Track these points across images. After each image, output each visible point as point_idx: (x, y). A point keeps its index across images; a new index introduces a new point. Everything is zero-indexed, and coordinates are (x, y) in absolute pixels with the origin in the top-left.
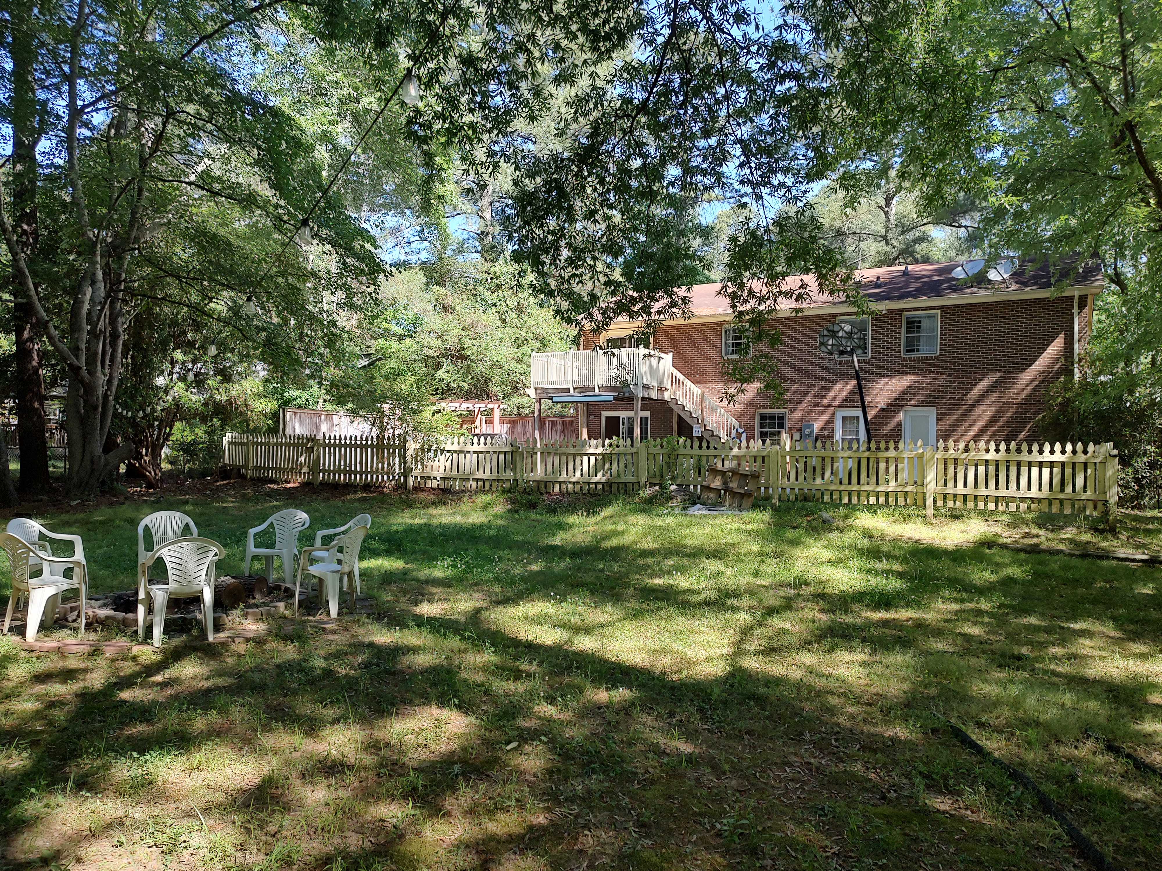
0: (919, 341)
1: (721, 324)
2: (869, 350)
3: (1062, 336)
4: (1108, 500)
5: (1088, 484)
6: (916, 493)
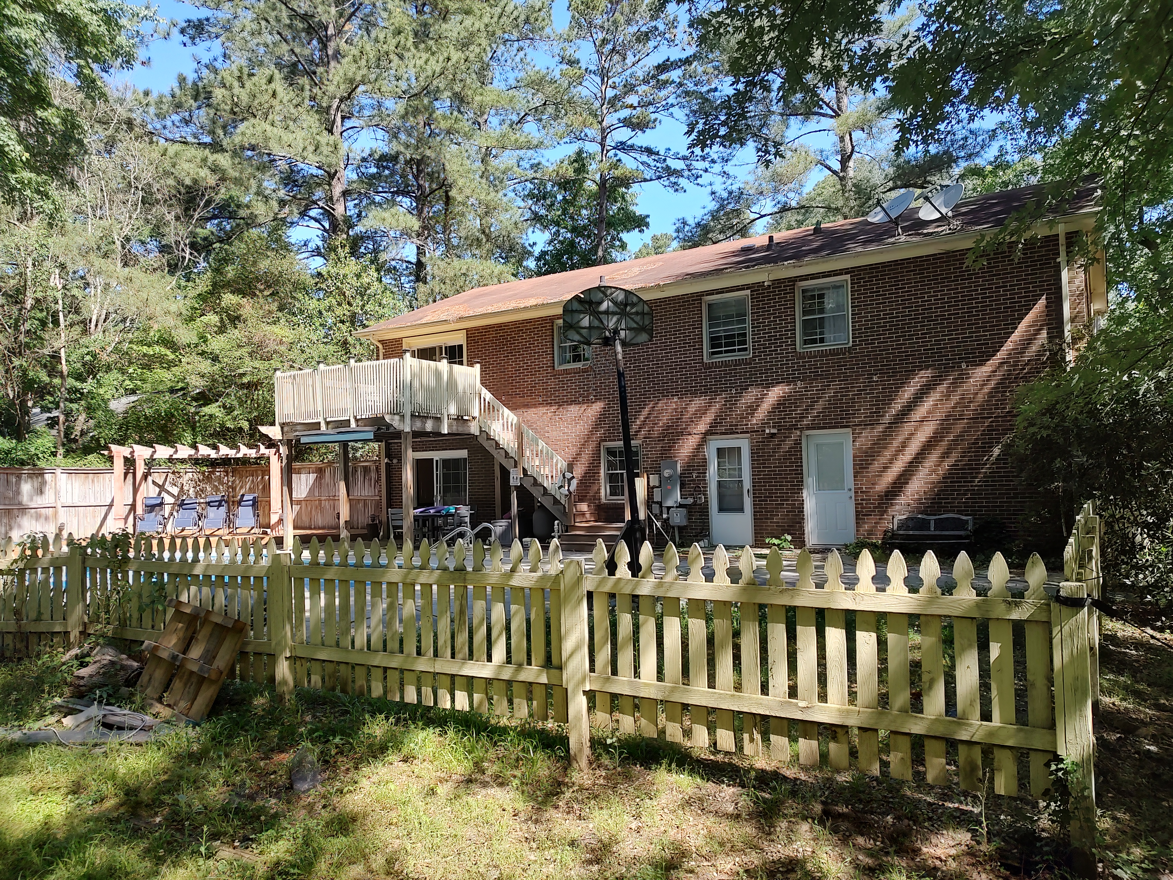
0: (822, 326)
1: (551, 319)
2: (750, 345)
3: (1042, 301)
4: (1061, 752)
5: (994, 693)
6: (547, 686)
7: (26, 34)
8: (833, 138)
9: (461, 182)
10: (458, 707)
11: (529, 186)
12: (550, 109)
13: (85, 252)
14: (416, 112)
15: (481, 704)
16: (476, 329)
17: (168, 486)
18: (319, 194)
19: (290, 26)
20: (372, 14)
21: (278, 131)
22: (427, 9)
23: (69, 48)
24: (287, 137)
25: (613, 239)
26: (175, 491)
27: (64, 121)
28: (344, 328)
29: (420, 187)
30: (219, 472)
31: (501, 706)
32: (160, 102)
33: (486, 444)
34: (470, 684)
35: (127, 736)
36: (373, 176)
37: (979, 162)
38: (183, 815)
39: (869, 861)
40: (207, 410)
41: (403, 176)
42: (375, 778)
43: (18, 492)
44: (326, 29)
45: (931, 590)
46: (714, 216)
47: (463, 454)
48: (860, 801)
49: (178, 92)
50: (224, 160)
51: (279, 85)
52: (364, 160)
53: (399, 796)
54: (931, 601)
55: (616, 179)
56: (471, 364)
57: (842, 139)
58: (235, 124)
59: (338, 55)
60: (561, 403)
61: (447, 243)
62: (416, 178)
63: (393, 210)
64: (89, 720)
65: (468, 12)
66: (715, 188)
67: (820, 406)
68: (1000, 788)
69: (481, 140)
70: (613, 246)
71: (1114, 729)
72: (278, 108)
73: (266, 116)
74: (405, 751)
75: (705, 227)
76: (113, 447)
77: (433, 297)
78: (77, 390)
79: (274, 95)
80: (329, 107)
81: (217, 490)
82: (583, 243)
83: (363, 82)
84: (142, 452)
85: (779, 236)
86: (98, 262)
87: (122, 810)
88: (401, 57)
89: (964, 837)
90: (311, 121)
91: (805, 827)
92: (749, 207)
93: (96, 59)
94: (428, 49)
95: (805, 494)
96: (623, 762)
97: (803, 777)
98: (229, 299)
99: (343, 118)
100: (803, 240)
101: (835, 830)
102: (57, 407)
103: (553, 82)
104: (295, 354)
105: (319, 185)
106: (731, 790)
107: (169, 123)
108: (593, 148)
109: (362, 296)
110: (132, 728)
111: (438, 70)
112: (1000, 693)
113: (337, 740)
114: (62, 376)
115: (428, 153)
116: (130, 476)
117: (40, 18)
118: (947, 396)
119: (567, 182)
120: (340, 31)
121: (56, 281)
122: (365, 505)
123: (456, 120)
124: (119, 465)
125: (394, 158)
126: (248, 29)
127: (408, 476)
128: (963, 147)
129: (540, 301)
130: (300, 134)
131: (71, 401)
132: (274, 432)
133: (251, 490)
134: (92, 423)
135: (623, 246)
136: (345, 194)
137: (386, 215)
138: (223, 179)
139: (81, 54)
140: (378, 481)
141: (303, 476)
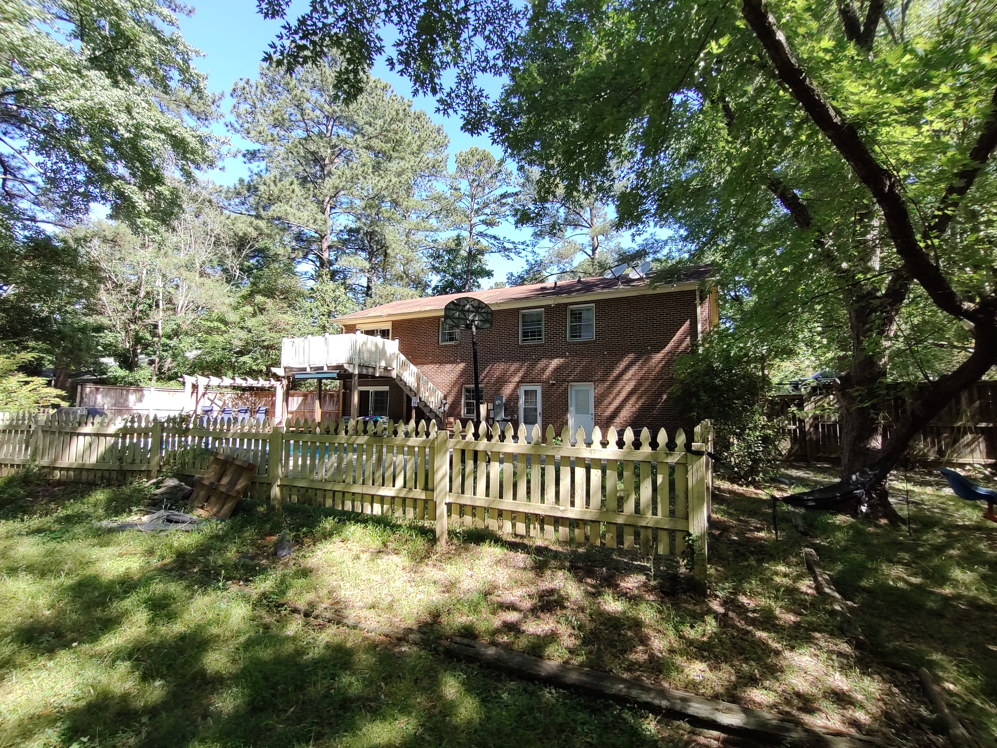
0: (580, 329)
1: (439, 318)
2: (543, 337)
3: (688, 322)
4: (691, 531)
5: (659, 500)
6: (426, 501)
7: (152, 144)
8: (589, 238)
9: (394, 246)
10: (375, 513)
11: (431, 251)
12: (444, 213)
13: (178, 267)
14: (371, 207)
15: (388, 510)
16: (397, 321)
17: (216, 401)
18: (314, 247)
19: (304, 157)
20: (350, 155)
21: (294, 211)
22: (380, 155)
23: (178, 154)
24: (299, 214)
25: (474, 281)
26: (220, 404)
27: (172, 193)
28: (324, 318)
29: (371, 247)
30: (247, 394)
31: (399, 513)
32: (228, 191)
33: (400, 384)
34: (382, 500)
35: (180, 526)
36: (346, 240)
37: (659, 256)
38: (210, 568)
39: (593, 590)
40: (243, 359)
41: (362, 241)
42: (325, 550)
43: (127, 400)
44: (324, 160)
45: (629, 447)
46: (527, 272)
47: (386, 388)
48: (590, 561)
49: (238, 186)
50: (262, 224)
51: (296, 187)
52: (341, 231)
53: (338, 559)
54: (629, 453)
55: (477, 250)
56: (393, 339)
57: (593, 239)
58: (270, 205)
59: (330, 174)
60: (441, 363)
61: (385, 277)
62: (369, 242)
63: (356, 257)
64: (158, 518)
65: (402, 159)
66: (528, 258)
67: (578, 370)
68: (661, 551)
69: (406, 225)
70: (474, 285)
71: (717, 529)
72: (295, 199)
73: (288, 202)
74: (343, 536)
75: (522, 278)
76: (186, 377)
77: (375, 304)
78: (167, 345)
79: (293, 191)
80: (323, 201)
81: (245, 404)
82: (458, 282)
83: (343, 189)
84: (202, 381)
85: (559, 283)
86: (185, 274)
87: (174, 565)
88: (365, 178)
89: (643, 578)
90: (313, 207)
91: (560, 573)
92: (545, 269)
93: (193, 162)
94: (379, 175)
95: (569, 416)
96: (465, 541)
97: (560, 549)
98: (259, 298)
99: (331, 208)
100: (572, 286)
101: (576, 576)
102: (155, 354)
103: (446, 198)
104: (295, 330)
105: (315, 241)
106: (523, 555)
107: (232, 203)
108: (465, 234)
109: (335, 301)
110: (183, 522)
111: (384, 186)
112: (661, 500)
113: (304, 529)
114: (159, 337)
115: (376, 229)
116: (195, 394)
117: (163, 136)
118: (641, 368)
119: (452, 250)
120: (332, 162)
121: (159, 283)
122: (330, 415)
123: (393, 213)
124: (189, 387)
125: (357, 231)
126: (281, 156)
127: (356, 399)
128: (652, 248)
129: (433, 308)
130: (306, 213)
131: (163, 351)
132: (280, 372)
133: (265, 405)
134: (174, 364)
135: (479, 286)
136: (330, 247)
137: (352, 259)
138: (260, 234)
139: (184, 158)
140: (338, 402)
141: (295, 398)
